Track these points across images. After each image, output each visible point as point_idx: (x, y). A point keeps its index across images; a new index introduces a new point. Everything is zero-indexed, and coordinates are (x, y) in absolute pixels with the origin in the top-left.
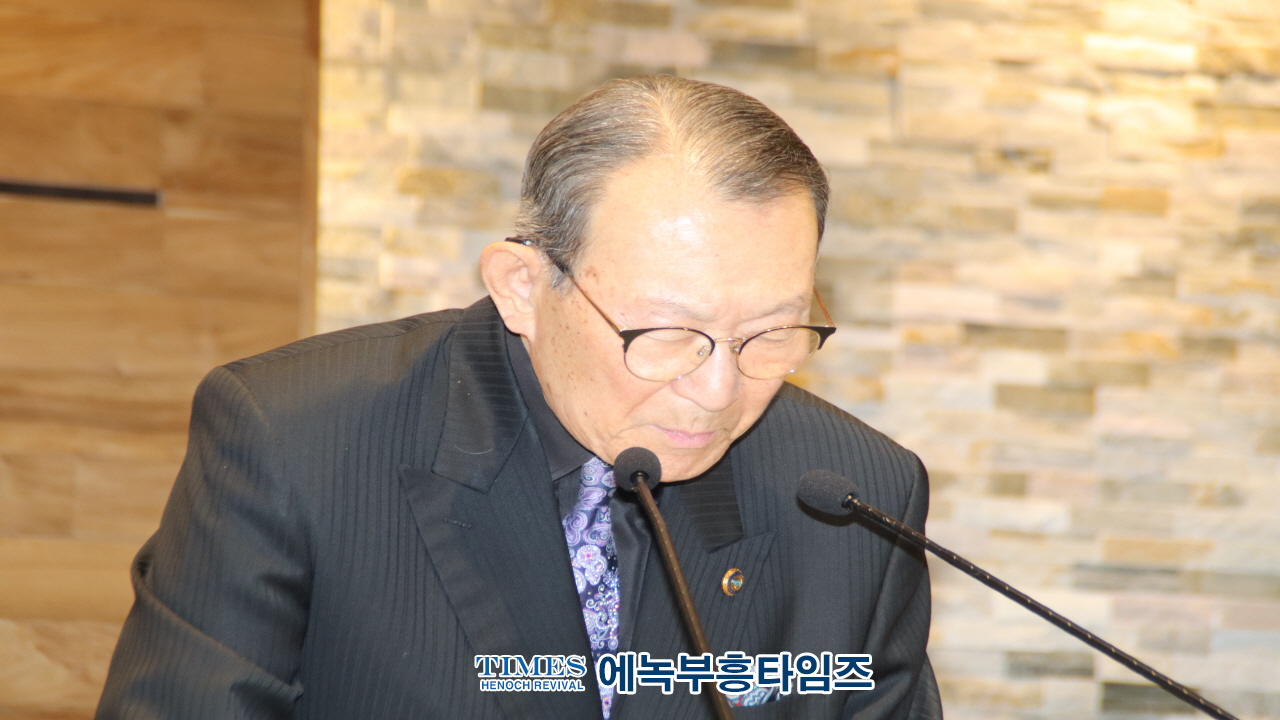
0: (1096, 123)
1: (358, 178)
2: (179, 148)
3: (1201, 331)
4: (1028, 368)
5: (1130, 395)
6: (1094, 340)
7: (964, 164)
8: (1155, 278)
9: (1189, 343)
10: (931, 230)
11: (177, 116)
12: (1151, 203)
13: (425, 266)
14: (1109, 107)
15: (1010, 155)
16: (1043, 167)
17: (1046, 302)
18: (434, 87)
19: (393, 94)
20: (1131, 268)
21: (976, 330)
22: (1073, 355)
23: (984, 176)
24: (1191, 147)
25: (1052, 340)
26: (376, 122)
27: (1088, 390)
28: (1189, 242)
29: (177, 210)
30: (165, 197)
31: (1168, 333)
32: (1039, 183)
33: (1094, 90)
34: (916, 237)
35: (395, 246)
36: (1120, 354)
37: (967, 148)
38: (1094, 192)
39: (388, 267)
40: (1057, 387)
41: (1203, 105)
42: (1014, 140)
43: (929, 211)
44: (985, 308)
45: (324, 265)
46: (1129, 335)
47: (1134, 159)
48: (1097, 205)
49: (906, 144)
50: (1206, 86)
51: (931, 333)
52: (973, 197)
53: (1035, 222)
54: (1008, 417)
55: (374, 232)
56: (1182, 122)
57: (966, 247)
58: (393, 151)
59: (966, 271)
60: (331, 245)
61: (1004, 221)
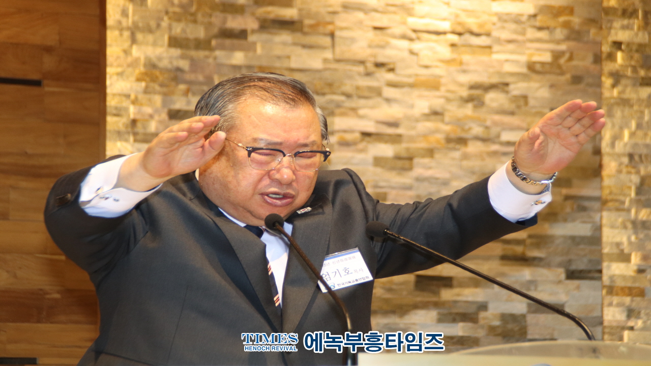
0: (412, 52)
1: (120, 74)
2: (49, 63)
3: (453, 136)
4: (387, 150)
5: (426, 161)
6: (412, 139)
7: (361, 69)
8: (436, 114)
9: (449, 140)
10: (348, 96)
11: (48, 50)
12: (433, 85)
13: (148, 110)
14: (416, 46)
15: (379, 65)
16: (392, 70)
17: (394, 124)
18: (150, 38)
19: (134, 40)
20: (426, 111)
21: (366, 135)
22: (404, 145)
23: (368, 74)
24: (448, 62)
25: (396, 139)
26: (127, 52)
27: (410, 159)
28: (448, 100)
29: (49, 88)
30: (45, 82)
31: (440, 137)
32: (390, 76)
33: (411, 40)
34: (343, 98)
35: (135, 102)
36: (422, 145)
37: (362, 62)
38: (411, 80)
39: (132, 110)
40: (398, 158)
41: (453, 45)
42: (381, 59)
43: (348, 88)
44: (370, 127)
45: (108, 110)
46: (425, 136)
47: (427, 67)
48: (412, 86)
49: (338, 61)
50: (454, 38)
51: (349, 137)
52: (364, 82)
53: (389, 92)
54: (379, 170)
55: (128, 96)
56: (446, 52)
57: (362, 102)
58: (134, 64)
59: (362, 112)
60: (111, 102)
61: (378, 92)
